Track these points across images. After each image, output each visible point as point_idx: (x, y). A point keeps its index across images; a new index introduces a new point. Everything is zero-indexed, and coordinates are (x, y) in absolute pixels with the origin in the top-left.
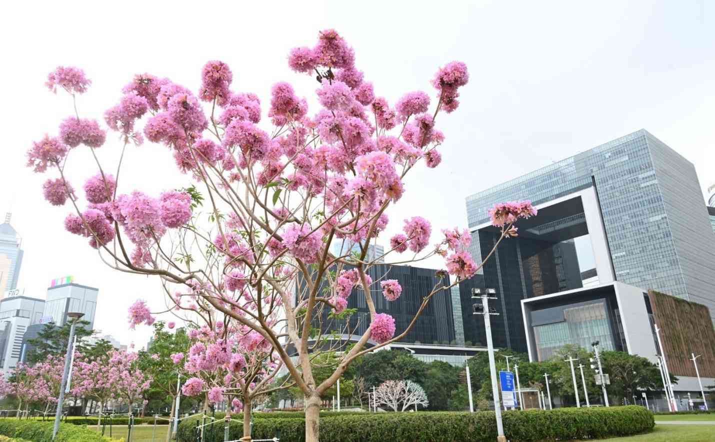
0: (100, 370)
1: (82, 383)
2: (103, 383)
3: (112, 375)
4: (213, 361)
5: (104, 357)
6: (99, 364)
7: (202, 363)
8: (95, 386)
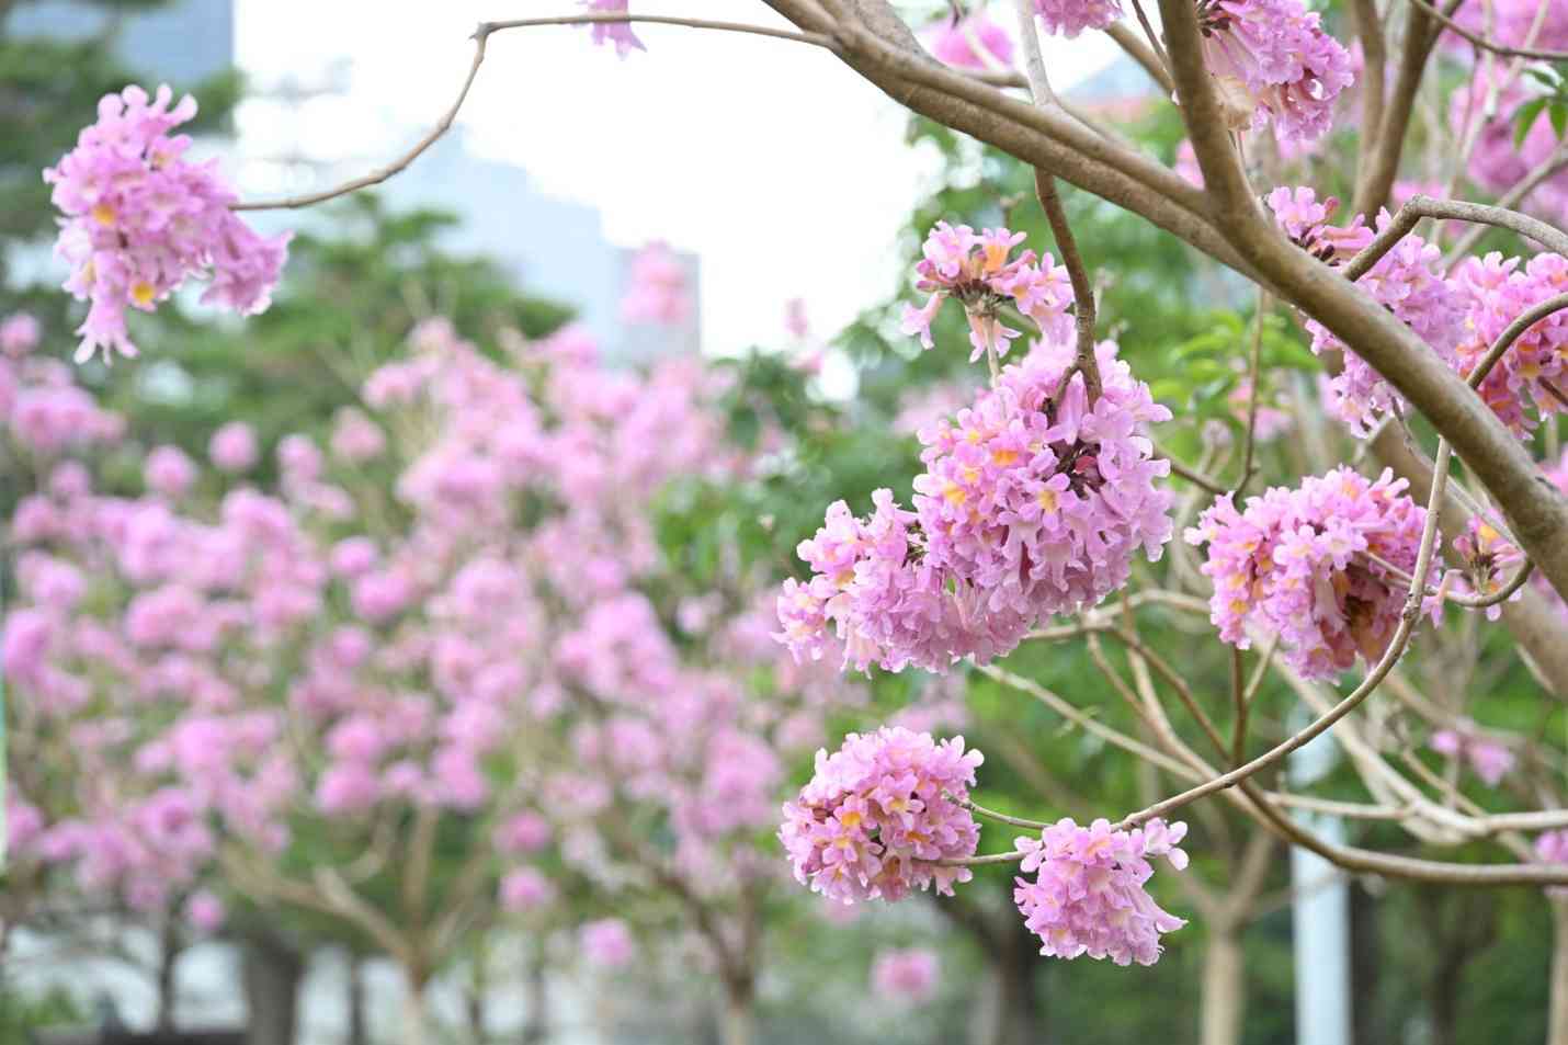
0: (334, 593)
1: (153, 757)
2: (395, 754)
3: (471, 654)
4: (987, 573)
5: (354, 435)
6: (310, 518)
7: (893, 594)
8: (310, 783)
